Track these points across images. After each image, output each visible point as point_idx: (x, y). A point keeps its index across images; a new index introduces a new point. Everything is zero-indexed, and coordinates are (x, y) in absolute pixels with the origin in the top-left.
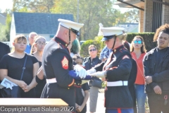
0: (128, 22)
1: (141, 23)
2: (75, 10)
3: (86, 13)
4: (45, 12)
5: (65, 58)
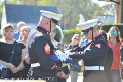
0: (106, 14)
1: (118, 15)
2: (59, 3)
3: (68, 5)
4: (33, 4)
5: (47, 45)
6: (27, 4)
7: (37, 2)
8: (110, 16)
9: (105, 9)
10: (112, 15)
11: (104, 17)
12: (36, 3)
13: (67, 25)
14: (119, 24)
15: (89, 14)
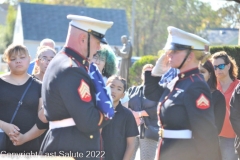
3: (148, 7)
4: (77, 4)
5: (83, 83)
9: (224, 15)
11: (221, 32)
15: (190, 26)
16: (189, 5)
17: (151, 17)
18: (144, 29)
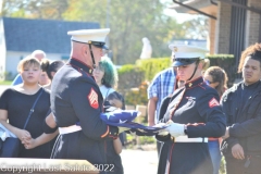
0: (188, 36)
1: (212, 39)
2: (103, 16)
3: (121, 20)
4: (55, 18)
5: (93, 91)
6: (44, 17)
7: (63, 15)
8: (197, 40)
9: (188, 27)
10: (201, 38)
11: (186, 42)
12: (60, 17)
13: (118, 57)
14: (215, 55)
15: (158, 37)
16: (157, 18)
17: (123, 30)
18: (117, 41)
